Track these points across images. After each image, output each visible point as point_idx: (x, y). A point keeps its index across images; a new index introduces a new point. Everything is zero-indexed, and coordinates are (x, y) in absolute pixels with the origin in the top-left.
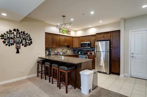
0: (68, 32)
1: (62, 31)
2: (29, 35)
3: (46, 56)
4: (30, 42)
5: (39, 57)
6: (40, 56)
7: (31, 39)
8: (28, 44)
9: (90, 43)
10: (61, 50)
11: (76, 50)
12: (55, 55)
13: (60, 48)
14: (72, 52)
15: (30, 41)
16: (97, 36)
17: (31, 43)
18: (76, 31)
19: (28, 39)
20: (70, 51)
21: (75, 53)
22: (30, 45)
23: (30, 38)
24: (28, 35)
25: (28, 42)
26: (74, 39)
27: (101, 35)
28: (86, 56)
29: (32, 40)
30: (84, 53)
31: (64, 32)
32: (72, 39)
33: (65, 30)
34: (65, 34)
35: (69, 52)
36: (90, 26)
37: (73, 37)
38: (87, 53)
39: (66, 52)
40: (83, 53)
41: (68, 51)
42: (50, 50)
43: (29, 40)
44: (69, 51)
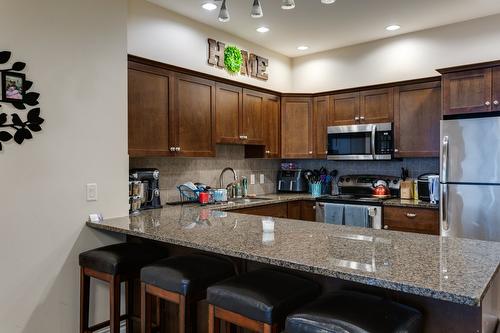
0: (255, 62)
1: (221, 54)
2: (20, 66)
3: (131, 211)
4: (23, 115)
5: (89, 224)
6: (95, 219)
7: (32, 98)
8: (12, 132)
9: (391, 133)
10: (217, 172)
11: (293, 174)
12: (182, 203)
13: (210, 161)
14: (271, 186)
15: (29, 108)
16: (449, 88)
17: (36, 121)
18: (293, 62)
19: (15, 94)
20: (262, 176)
21: (289, 192)
22: (29, 137)
23: (27, 84)
24: (8, 66)
25: (16, 118)
26: (289, 107)
27: (477, 82)
28: (371, 208)
29: (43, 104)
30: (344, 190)
31: (232, 60)
32: (276, 105)
33: (239, 49)
34: (238, 77)
35: (258, 185)
36: (393, 28)
37: (279, 95)
38: (370, 192)
39: (243, 182)
40: (335, 191)
41: (253, 177)
42: (156, 174)
43: (18, 104)
44: (257, 179)
